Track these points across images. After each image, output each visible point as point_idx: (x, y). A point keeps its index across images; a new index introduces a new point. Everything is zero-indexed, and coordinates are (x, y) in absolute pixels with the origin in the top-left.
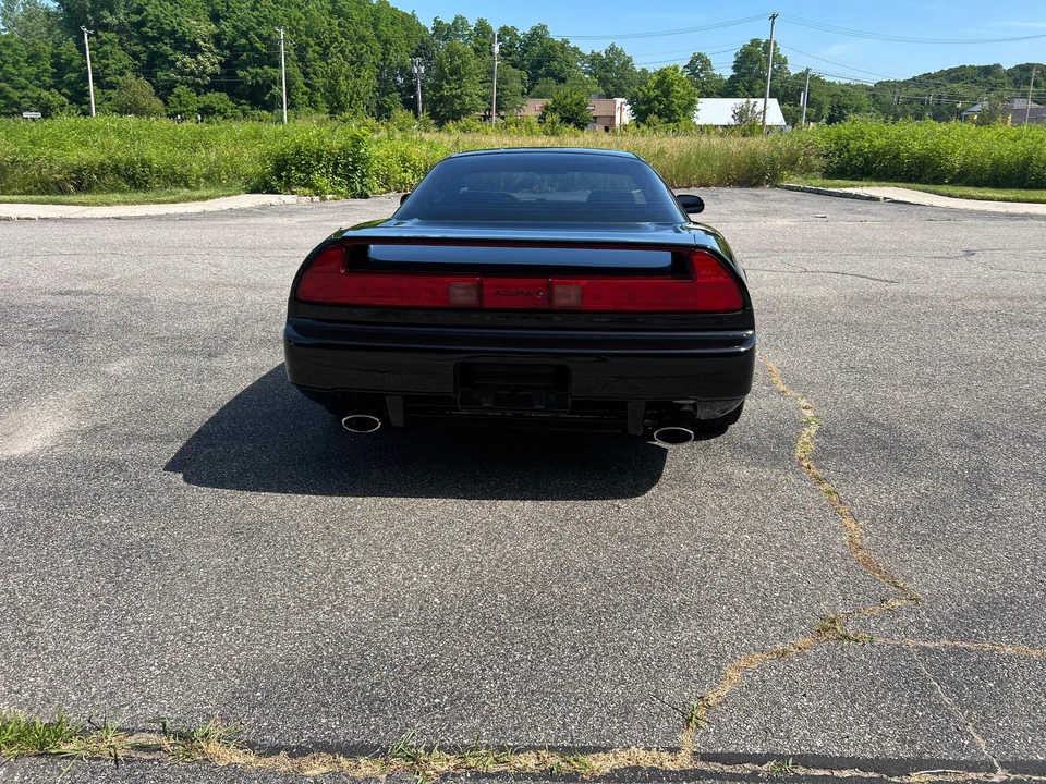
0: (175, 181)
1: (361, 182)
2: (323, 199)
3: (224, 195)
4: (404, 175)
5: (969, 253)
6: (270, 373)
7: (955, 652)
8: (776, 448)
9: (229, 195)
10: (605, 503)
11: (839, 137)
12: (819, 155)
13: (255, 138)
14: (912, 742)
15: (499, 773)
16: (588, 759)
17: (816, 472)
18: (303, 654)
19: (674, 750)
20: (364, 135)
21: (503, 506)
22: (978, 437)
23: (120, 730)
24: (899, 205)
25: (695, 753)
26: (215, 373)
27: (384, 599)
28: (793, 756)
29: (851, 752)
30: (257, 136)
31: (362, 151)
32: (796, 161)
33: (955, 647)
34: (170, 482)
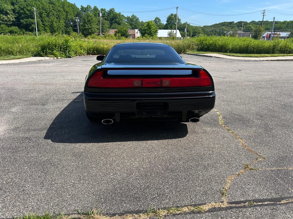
0: (9, 53)
1: (69, 53)
2: (57, 58)
3: (26, 57)
4: (81, 51)
5: (240, 70)
6: (64, 109)
7: (279, 170)
8: (214, 123)
9: (27, 57)
10: (177, 140)
11: (200, 40)
12: (196, 45)
13: (33, 40)
14: (278, 193)
15: (180, 213)
16: (201, 207)
17: (227, 128)
18: (110, 187)
19: (222, 202)
20: (69, 39)
21: (149, 142)
22: (262, 117)
23: (65, 215)
24: (218, 58)
25: (228, 202)
26: (47, 110)
27: (127, 170)
28: (252, 200)
29: (265, 198)
30: (34, 39)
31: (69, 44)
32: (190, 47)
33: (278, 169)
34: (48, 142)
